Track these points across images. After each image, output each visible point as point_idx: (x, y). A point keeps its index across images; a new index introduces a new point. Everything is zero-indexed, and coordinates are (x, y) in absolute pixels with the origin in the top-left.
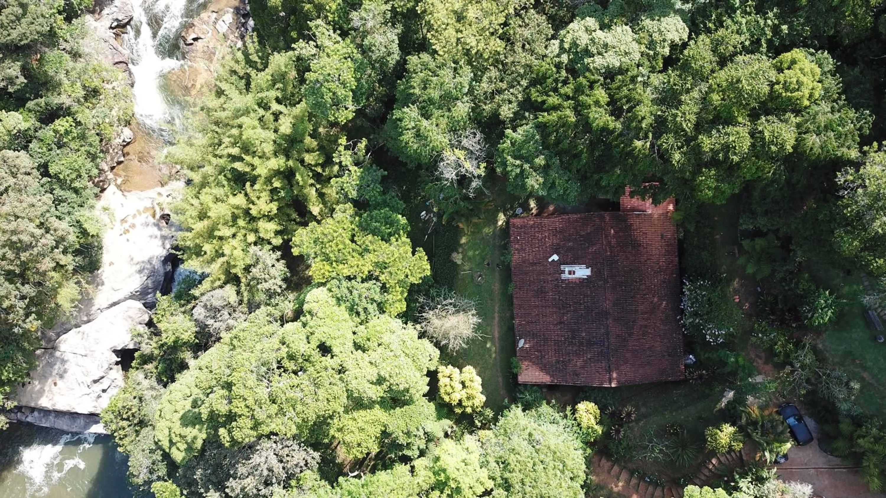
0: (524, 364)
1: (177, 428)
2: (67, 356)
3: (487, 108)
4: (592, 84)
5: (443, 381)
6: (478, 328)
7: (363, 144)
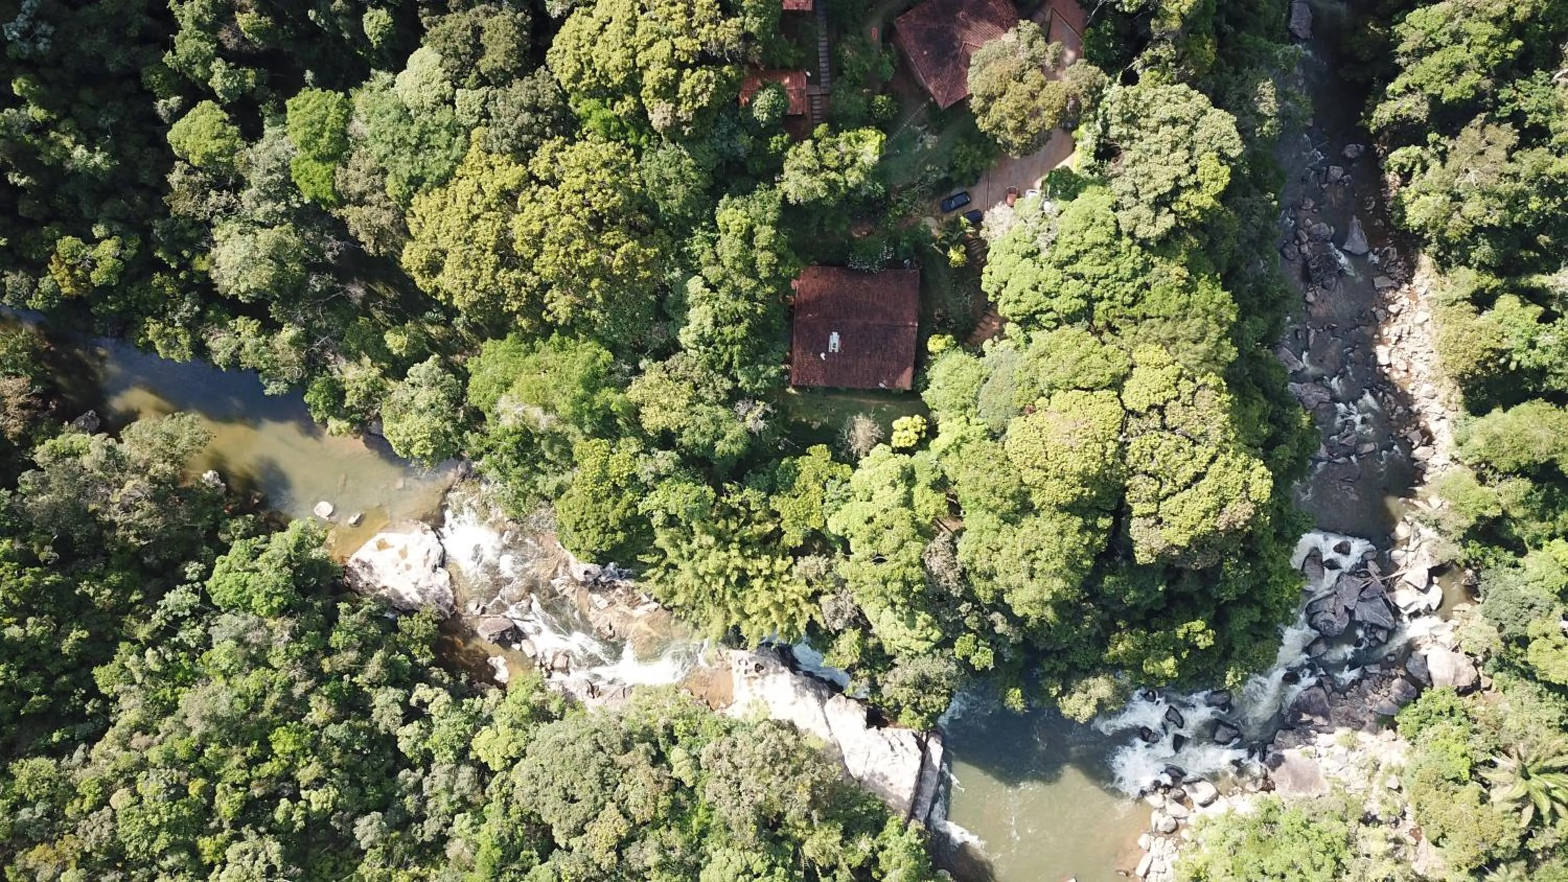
0: (898, 384)
1: (916, 632)
2: (869, 771)
3: (723, 397)
4: (720, 334)
5: (902, 444)
6: (867, 415)
7: (728, 486)
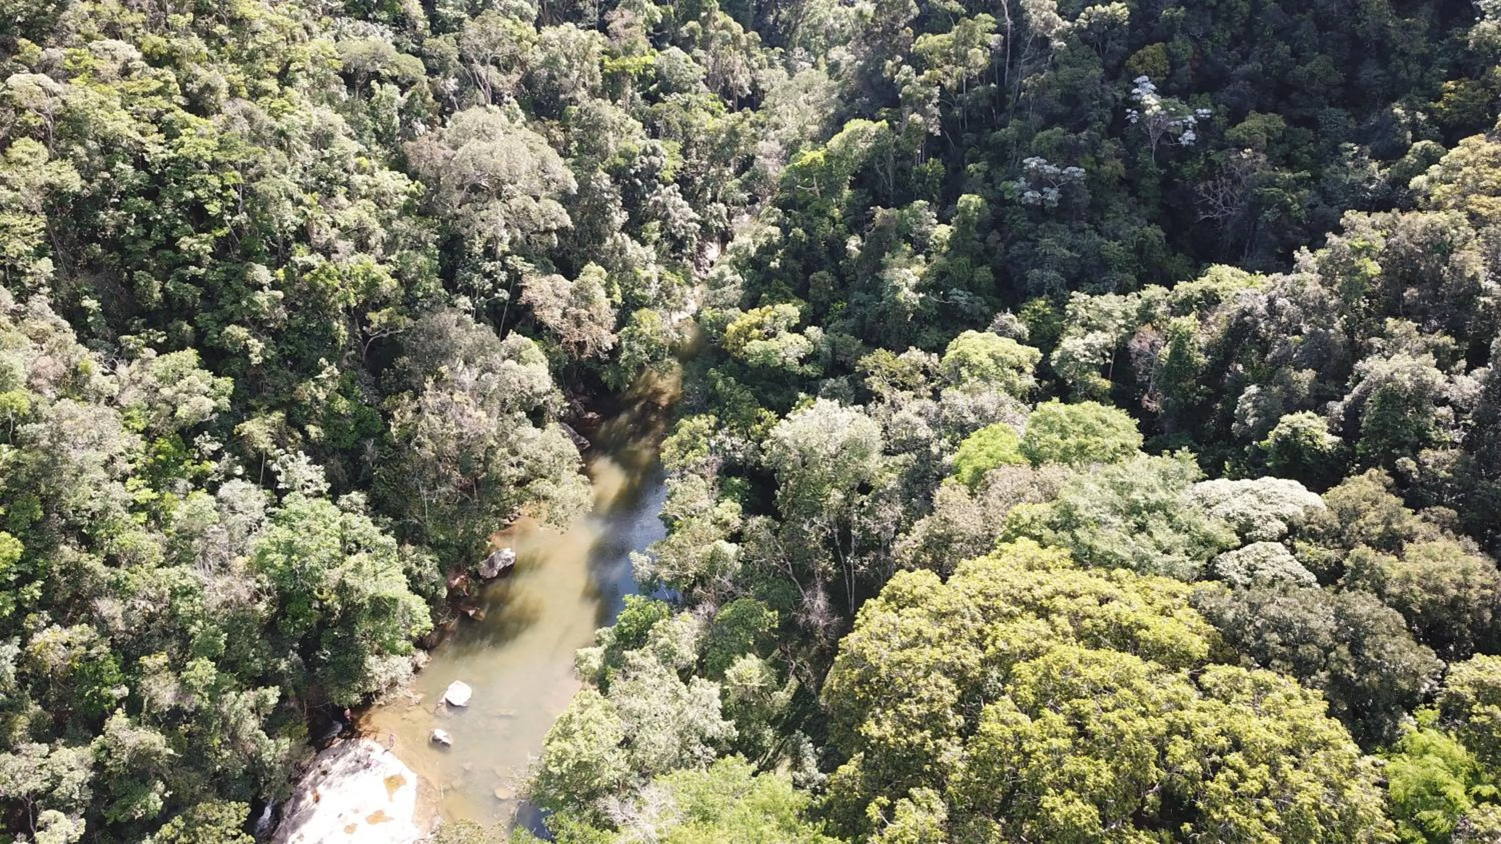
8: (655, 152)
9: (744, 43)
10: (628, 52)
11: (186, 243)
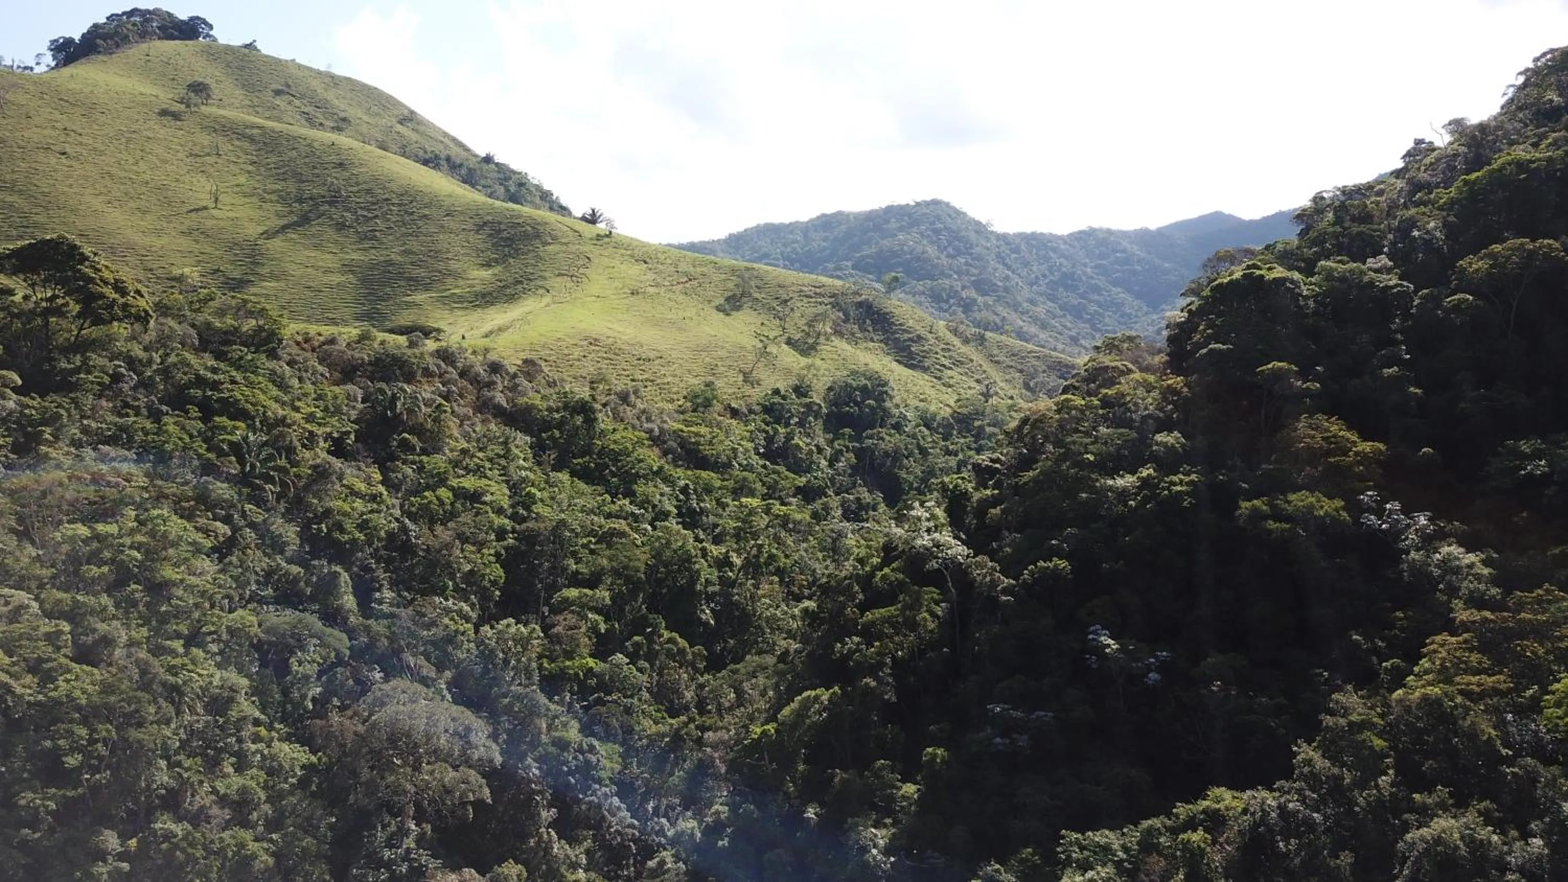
8: (592, 749)
9: (690, 657)
10: (569, 655)
11: (26, 798)
